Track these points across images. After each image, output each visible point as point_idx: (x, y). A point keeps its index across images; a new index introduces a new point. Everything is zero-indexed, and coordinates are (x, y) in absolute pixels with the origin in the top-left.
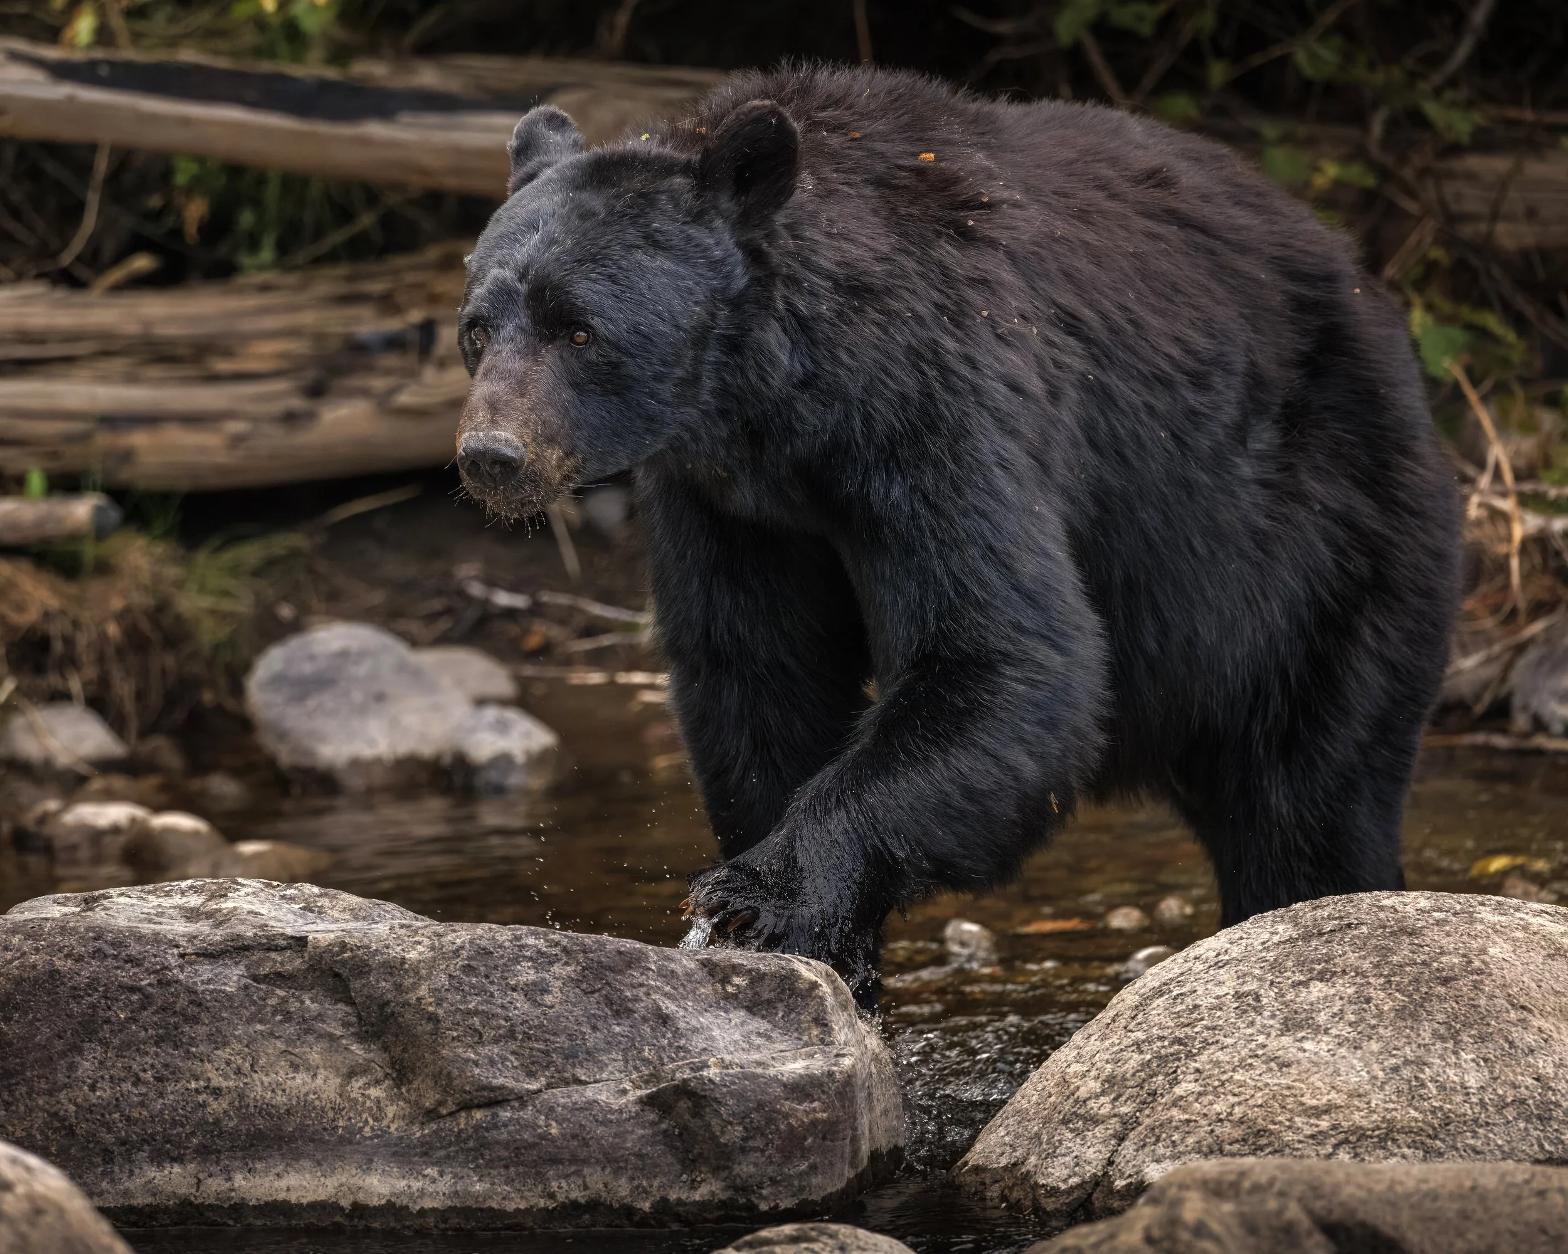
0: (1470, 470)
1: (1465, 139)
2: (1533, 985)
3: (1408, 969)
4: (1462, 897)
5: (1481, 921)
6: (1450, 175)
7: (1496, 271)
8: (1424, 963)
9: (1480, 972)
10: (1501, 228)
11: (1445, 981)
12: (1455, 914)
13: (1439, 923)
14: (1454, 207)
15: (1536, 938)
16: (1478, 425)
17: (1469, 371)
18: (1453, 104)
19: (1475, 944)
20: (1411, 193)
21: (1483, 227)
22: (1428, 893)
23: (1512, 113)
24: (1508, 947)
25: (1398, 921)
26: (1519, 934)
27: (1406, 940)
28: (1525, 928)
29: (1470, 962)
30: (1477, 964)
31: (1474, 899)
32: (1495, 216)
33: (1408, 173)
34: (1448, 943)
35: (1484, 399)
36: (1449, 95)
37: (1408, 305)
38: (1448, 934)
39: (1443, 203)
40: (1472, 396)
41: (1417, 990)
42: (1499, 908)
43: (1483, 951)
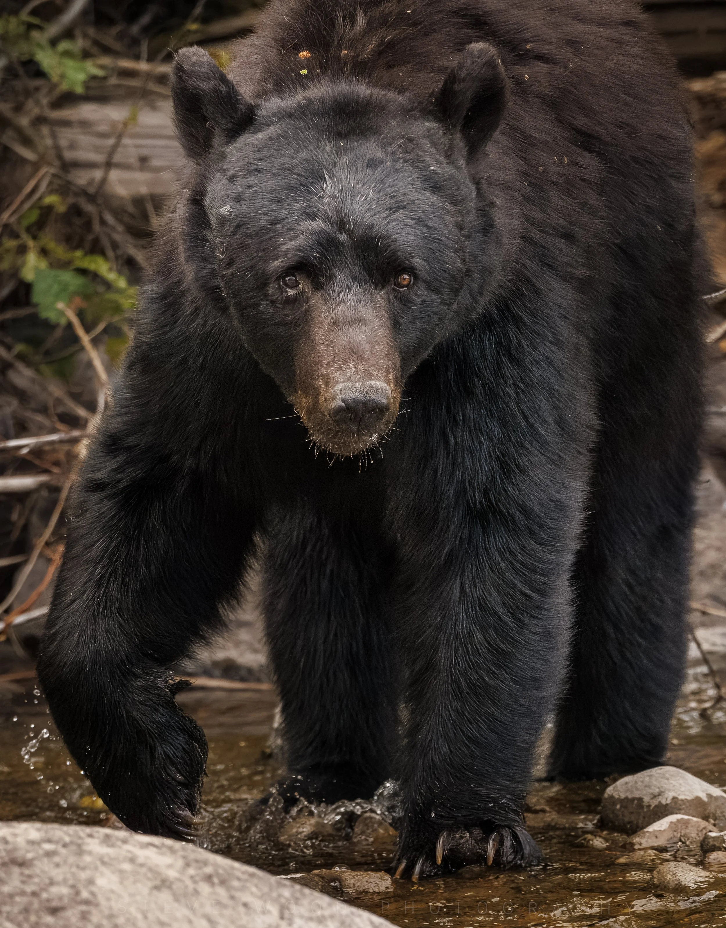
0: (82, 412)
1: (79, 90)
2: (139, 916)
3: (18, 899)
4: (73, 829)
5: (90, 853)
6: (66, 123)
7: (109, 219)
8: (34, 894)
9: (87, 902)
10: (114, 175)
11: (54, 911)
12: (65, 845)
13: (49, 854)
14: (68, 155)
15: (143, 870)
16: (90, 365)
17: (81, 314)
18: (67, 54)
19: (83, 875)
20: (27, 142)
21: (98, 174)
22: (38, 825)
23: (126, 64)
24: (115, 878)
25: (8, 852)
26: (127, 866)
27: (16, 870)
28: (132, 860)
29: (78, 893)
30: (85, 894)
31: (83, 831)
32: (109, 165)
33: (24, 121)
34: (57, 874)
35: (95, 342)
36: (63, 46)
37: (22, 250)
38: (57, 865)
39: (57, 148)
40: (85, 339)
41: (27, 919)
42: (107, 840)
43: (91, 882)
